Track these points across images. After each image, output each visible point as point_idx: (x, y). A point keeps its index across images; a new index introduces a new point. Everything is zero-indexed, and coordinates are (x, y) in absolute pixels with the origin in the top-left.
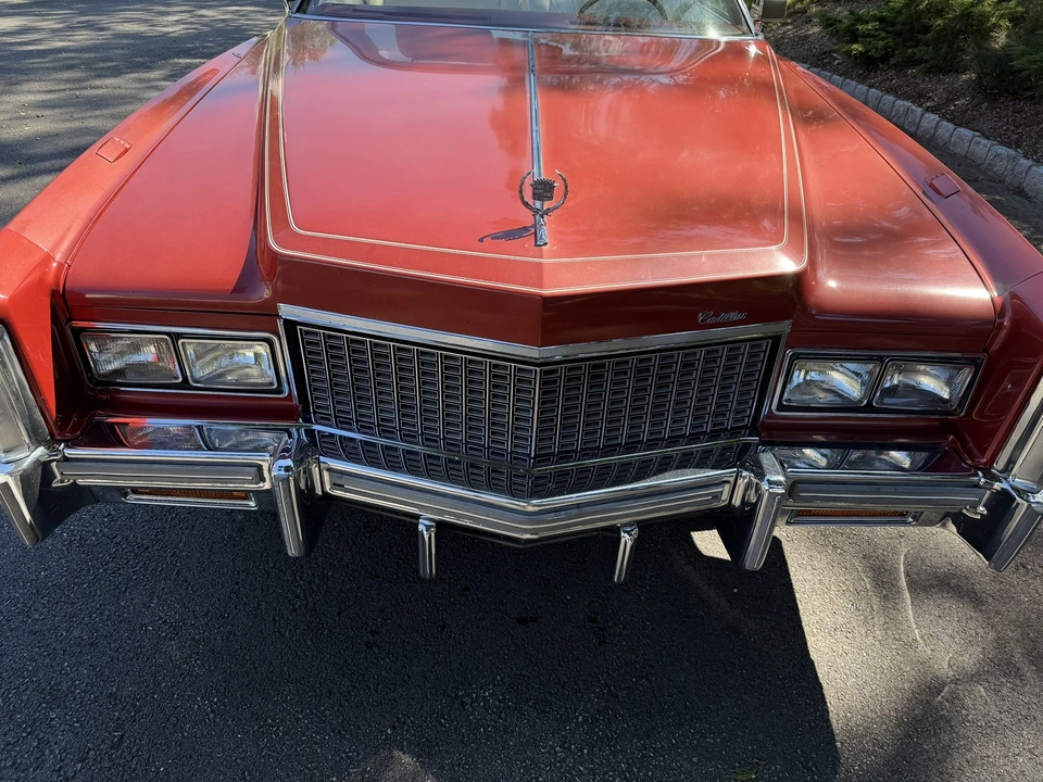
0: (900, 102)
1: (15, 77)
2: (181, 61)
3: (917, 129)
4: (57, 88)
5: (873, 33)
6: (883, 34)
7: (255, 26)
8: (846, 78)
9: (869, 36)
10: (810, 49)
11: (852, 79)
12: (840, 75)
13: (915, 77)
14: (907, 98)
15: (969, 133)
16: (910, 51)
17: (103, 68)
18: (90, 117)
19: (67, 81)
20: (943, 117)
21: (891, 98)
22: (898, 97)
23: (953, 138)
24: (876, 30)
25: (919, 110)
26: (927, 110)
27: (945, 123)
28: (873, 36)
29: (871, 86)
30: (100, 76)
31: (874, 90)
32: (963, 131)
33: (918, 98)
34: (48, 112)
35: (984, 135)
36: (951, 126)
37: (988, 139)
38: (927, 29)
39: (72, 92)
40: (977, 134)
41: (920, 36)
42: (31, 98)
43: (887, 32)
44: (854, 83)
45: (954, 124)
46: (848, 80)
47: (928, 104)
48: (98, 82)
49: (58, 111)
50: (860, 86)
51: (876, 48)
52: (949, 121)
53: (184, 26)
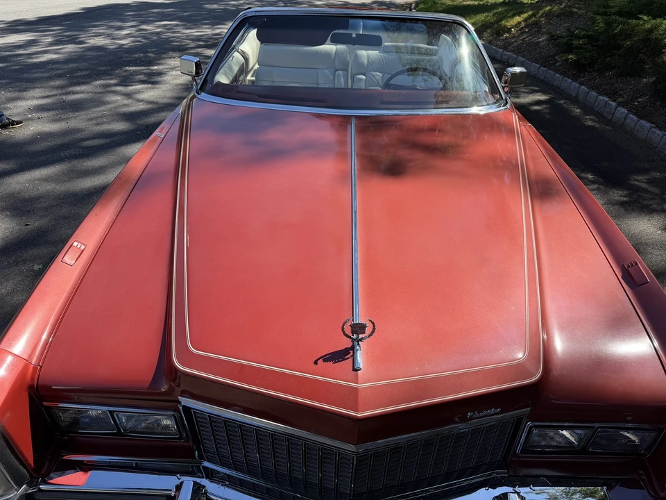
0: (601, 98)
1: (25, 85)
2: (130, 68)
3: (612, 117)
4: (52, 94)
5: (583, 46)
6: (590, 47)
7: (178, 37)
8: (564, 76)
9: (581, 48)
10: (540, 53)
11: (569, 78)
12: (561, 74)
13: (611, 78)
14: (606, 95)
15: (648, 125)
16: (608, 59)
17: (81, 76)
18: (72, 117)
19: (58, 87)
20: (630, 111)
21: (594, 93)
22: (600, 93)
23: (637, 127)
24: (585, 44)
25: (614, 104)
26: (619, 104)
27: (631, 116)
28: (583, 49)
29: (581, 84)
30: (78, 84)
31: (583, 87)
32: (643, 122)
33: (613, 95)
34: (45, 114)
35: (658, 127)
36: (635, 118)
37: (661, 130)
38: (619, 47)
39: (61, 97)
40: (653, 125)
41: (615, 51)
42: (35, 102)
43: (593, 46)
44: (570, 80)
45: (638, 116)
46: (566, 78)
47: (620, 100)
48: (77, 88)
49: (51, 113)
50: (574, 83)
51: (585, 58)
52: (634, 114)
53: (132, 39)
